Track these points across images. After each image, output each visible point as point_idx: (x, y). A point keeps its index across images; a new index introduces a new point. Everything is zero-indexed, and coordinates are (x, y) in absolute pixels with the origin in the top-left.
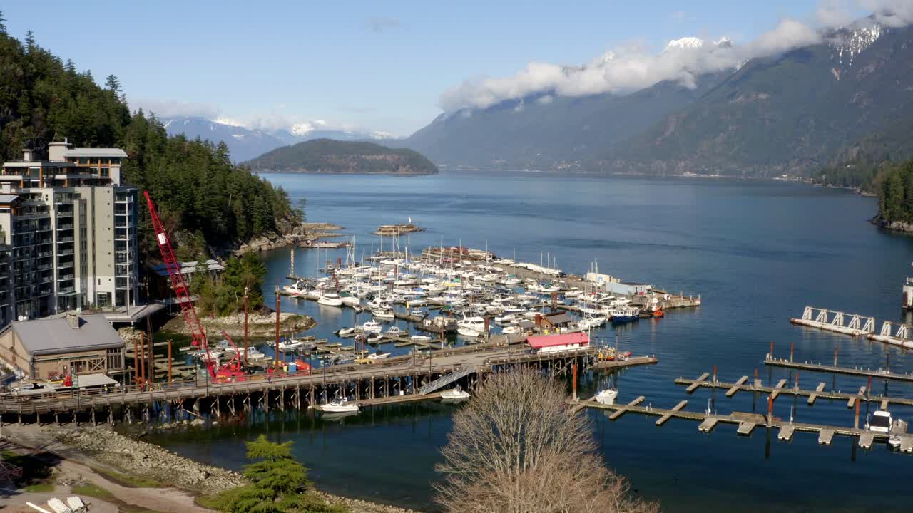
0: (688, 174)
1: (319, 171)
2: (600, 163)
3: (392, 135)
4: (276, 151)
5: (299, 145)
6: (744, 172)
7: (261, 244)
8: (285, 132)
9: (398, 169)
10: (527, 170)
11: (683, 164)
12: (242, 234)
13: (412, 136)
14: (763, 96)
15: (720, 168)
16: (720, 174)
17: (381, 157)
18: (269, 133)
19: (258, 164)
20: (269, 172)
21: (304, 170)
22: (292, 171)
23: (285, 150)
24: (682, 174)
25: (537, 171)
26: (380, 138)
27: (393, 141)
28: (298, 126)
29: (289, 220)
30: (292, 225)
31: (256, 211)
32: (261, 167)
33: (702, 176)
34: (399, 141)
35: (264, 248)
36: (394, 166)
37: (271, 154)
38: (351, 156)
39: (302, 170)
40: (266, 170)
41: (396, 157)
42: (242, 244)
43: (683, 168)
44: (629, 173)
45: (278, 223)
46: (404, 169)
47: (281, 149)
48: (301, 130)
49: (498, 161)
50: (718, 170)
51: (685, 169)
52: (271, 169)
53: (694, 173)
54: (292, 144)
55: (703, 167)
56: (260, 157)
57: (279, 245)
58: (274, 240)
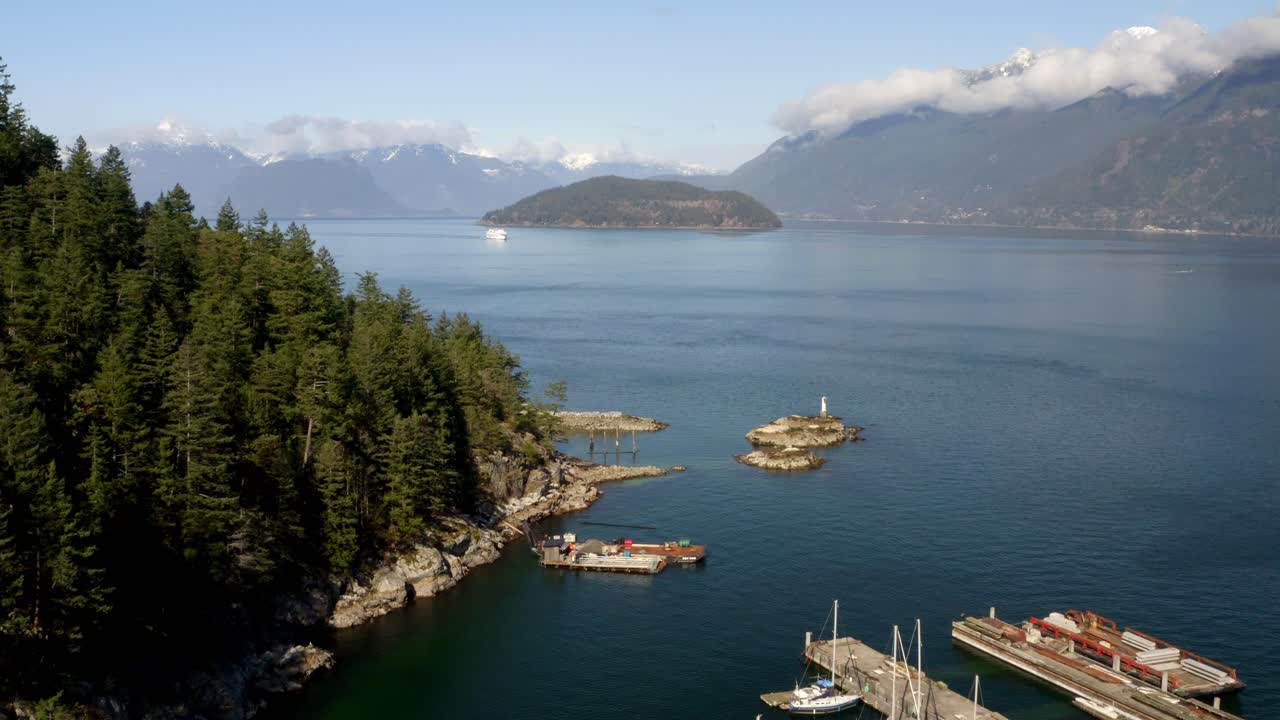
0: (1150, 229)
1: (604, 224)
2: (1016, 211)
3: (707, 170)
4: (542, 194)
5: (574, 185)
6: (1236, 226)
7: (413, 575)
8: (557, 167)
9: (722, 221)
10: (906, 221)
11: (1140, 214)
12: (342, 559)
13: (737, 171)
14: (1259, 113)
15: (1199, 221)
16: (1200, 228)
17: (696, 204)
18: (535, 168)
19: (515, 214)
20: (531, 227)
21: (583, 223)
22: (564, 224)
23: (556, 192)
24: (1142, 227)
25: (922, 222)
26: (690, 174)
27: (709, 177)
28: (574, 156)
29: (516, 454)
30: (525, 466)
31: (397, 471)
32: (519, 218)
33: (1172, 231)
34: (719, 178)
35: (424, 590)
36: (715, 217)
37: (534, 198)
38: (651, 202)
39: (579, 223)
40: (527, 223)
41: (719, 204)
42: (344, 590)
43: (1142, 219)
44: (1059, 226)
45: (483, 468)
46: (731, 222)
47: (550, 191)
48: (581, 160)
49: (862, 207)
50: (1195, 223)
51: (1146, 221)
52: (534, 222)
53: (1162, 227)
54: (565, 183)
55: (1174, 218)
56: (518, 203)
57: (478, 559)
58: (459, 550)
